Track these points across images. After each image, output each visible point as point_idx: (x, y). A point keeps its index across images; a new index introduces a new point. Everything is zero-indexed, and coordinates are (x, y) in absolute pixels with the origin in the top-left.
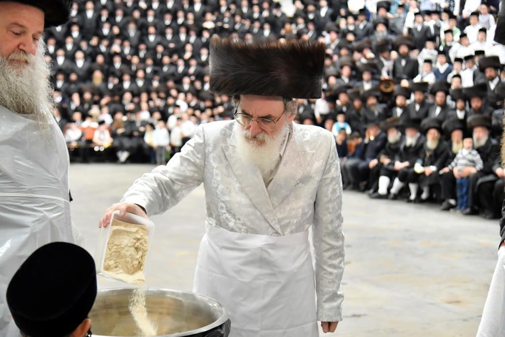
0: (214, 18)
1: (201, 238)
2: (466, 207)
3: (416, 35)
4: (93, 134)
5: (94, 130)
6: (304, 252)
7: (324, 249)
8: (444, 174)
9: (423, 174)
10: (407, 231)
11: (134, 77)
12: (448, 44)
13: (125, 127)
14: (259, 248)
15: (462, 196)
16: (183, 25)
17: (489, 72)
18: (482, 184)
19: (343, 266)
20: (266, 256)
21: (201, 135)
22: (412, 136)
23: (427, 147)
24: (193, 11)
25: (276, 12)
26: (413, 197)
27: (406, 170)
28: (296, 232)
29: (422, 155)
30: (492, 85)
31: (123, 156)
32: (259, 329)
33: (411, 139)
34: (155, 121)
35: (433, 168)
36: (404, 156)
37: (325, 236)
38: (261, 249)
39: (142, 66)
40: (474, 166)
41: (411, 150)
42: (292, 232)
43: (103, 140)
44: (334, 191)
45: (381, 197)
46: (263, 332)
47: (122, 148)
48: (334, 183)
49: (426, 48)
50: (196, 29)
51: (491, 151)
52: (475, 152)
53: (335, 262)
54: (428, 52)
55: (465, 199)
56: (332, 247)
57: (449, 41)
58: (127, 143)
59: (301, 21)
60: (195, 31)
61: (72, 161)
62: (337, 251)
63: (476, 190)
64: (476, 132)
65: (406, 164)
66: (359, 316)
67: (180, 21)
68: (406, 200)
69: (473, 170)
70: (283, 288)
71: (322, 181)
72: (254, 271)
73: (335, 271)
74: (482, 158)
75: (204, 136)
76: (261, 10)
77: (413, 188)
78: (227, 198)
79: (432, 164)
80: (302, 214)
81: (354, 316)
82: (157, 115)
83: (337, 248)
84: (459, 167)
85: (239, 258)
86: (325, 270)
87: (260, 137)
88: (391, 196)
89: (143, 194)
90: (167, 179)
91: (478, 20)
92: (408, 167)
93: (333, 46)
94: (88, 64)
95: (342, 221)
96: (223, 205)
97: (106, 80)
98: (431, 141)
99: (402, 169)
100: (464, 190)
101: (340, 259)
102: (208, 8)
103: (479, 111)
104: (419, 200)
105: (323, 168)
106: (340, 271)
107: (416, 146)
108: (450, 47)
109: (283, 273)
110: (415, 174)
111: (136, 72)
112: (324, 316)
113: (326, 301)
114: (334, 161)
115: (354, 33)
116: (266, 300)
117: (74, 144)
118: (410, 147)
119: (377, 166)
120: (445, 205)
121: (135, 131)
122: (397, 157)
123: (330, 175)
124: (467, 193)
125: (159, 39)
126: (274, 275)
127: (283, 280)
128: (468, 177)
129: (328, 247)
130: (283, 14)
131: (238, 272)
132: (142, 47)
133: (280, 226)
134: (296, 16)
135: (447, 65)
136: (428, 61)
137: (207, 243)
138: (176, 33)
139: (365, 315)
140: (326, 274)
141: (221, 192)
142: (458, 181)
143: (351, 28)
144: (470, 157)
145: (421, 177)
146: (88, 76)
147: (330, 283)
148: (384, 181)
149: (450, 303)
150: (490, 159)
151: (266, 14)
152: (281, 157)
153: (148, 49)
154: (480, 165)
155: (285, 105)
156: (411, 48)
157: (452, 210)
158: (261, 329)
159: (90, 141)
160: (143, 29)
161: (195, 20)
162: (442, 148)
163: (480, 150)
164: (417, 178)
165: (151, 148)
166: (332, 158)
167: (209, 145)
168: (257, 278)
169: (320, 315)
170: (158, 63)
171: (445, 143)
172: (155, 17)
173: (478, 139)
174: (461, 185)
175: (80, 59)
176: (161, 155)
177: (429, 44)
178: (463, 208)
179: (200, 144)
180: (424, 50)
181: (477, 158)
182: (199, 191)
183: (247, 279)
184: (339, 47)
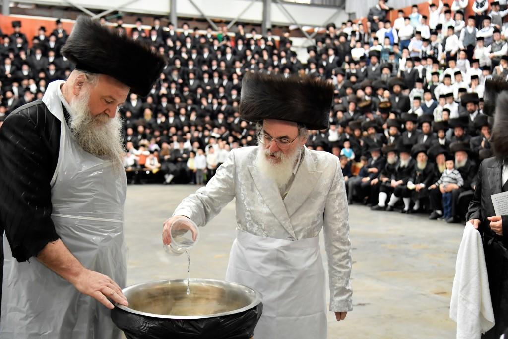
0: (241, 65)
1: (232, 243)
2: (451, 217)
3: (407, 78)
4: (145, 161)
5: (146, 156)
6: (315, 254)
7: (334, 252)
8: (432, 189)
9: (414, 189)
10: (402, 236)
11: (177, 114)
12: (434, 84)
13: (171, 155)
14: (276, 249)
15: (447, 208)
16: (216, 70)
17: (470, 106)
18: (463, 197)
19: (350, 266)
20: (281, 256)
21: (232, 158)
22: (405, 159)
23: (417, 168)
24: (225, 60)
25: (292, 59)
26: (406, 209)
27: (400, 187)
28: (308, 237)
29: (413, 175)
30: (473, 117)
31: (169, 178)
32: (275, 316)
33: (404, 162)
34: (195, 150)
35: (422, 185)
36: (398, 175)
37: (334, 241)
38: (278, 250)
39: (184, 104)
40: (456, 183)
41: (405, 170)
42: (304, 237)
43: (153, 165)
44: (340, 204)
45: (380, 209)
46: (279, 318)
47: (168, 172)
48: (339, 198)
49: (416, 88)
50: (227, 74)
51: (470, 171)
52: (457, 172)
53: (344, 263)
54: (417, 91)
55: (449, 210)
56: (340, 251)
57: (436, 82)
58: (172, 167)
59: (313, 66)
60: (227, 76)
61: (129, 183)
62: (344, 254)
63: (458, 203)
64: (458, 156)
65: (401, 182)
66: (364, 305)
67: (214, 68)
68: (401, 211)
69: (456, 186)
70: (296, 282)
71: (328, 196)
72: (272, 267)
73: (343, 270)
74: (463, 176)
75: (234, 159)
76: (280, 58)
77: (406, 201)
78: (252, 209)
79: (421, 182)
80: (312, 222)
81: (360, 304)
82: (196, 144)
83: (345, 251)
84: (444, 184)
85: (260, 257)
86: (335, 269)
87: (277, 155)
88: (389, 207)
89: (189, 208)
90: (207, 196)
91: (456, 63)
92: (402, 185)
93: (340, 87)
94: (140, 104)
95: (348, 229)
96: (249, 214)
97: (155, 116)
98: (421, 163)
99: (397, 187)
100: (449, 202)
101: (347, 260)
102: (237, 57)
103: (461, 138)
104: (411, 211)
105: (329, 185)
106: (347, 270)
107: (408, 167)
108: (436, 86)
109: (295, 270)
110: (408, 189)
111: (179, 109)
112: (335, 307)
113: (337, 295)
114: (339, 180)
115: (356, 75)
116: (282, 291)
117: (130, 169)
118: (404, 167)
119: (377, 183)
120: (433, 215)
121: (179, 157)
122: (393, 176)
123: (336, 192)
124: (451, 205)
125: (198, 82)
126: (288, 271)
127: (295, 276)
128: (451, 192)
129: (336, 250)
130: (298, 61)
131: (260, 268)
132: (186, 89)
133: (295, 232)
134: (309, 62)
135: (432, 101)
136: (417, 98)
137: (237, 246)
138: (211, 77)
139: (368, 304)
140: (336, 272)
141: (247, 204)
142: (443, 196)
143: (354, 72)
144: (453, 176)
145: (413, 192)
146: (140, 113)
147: (339, 280)
148: (382, 196)
149: (438, 294)
150: (469, 178)
151: (284, 61)
152: (294, 176)
153: (190, 91)
154: (461, 182)
155: (299, 130)
156: (404, 88)
157: (438, 219)
158: (278, 316)
159: (143, 166)
160: (184, 75)
161: (226, 67)
162: (430, 168)
163: (461, 170)
164: (410, 193)
165: (191, 171)
166: (337, 177)
167: (238, 167)
168: (274, 273)
169: (332, 306)
170: (197, 102)
171: (432, 165)
172: (194, 65)
173: (459, 162)
174: (446, 198)
175: (134, 100)
176: (200, 177)
177: (418, 85)
178: (448, 217)
179: (231, 166)
180: (414, 90)
181: (459, 176)
182: (231, 206)
183: (266, 274)
184: (345, 87)
